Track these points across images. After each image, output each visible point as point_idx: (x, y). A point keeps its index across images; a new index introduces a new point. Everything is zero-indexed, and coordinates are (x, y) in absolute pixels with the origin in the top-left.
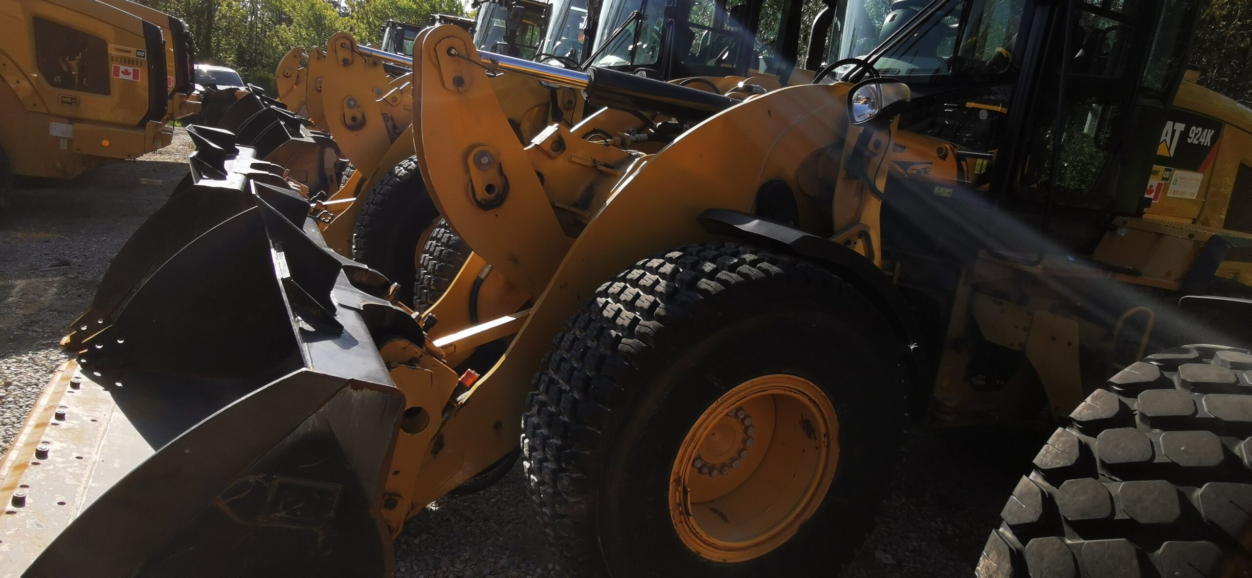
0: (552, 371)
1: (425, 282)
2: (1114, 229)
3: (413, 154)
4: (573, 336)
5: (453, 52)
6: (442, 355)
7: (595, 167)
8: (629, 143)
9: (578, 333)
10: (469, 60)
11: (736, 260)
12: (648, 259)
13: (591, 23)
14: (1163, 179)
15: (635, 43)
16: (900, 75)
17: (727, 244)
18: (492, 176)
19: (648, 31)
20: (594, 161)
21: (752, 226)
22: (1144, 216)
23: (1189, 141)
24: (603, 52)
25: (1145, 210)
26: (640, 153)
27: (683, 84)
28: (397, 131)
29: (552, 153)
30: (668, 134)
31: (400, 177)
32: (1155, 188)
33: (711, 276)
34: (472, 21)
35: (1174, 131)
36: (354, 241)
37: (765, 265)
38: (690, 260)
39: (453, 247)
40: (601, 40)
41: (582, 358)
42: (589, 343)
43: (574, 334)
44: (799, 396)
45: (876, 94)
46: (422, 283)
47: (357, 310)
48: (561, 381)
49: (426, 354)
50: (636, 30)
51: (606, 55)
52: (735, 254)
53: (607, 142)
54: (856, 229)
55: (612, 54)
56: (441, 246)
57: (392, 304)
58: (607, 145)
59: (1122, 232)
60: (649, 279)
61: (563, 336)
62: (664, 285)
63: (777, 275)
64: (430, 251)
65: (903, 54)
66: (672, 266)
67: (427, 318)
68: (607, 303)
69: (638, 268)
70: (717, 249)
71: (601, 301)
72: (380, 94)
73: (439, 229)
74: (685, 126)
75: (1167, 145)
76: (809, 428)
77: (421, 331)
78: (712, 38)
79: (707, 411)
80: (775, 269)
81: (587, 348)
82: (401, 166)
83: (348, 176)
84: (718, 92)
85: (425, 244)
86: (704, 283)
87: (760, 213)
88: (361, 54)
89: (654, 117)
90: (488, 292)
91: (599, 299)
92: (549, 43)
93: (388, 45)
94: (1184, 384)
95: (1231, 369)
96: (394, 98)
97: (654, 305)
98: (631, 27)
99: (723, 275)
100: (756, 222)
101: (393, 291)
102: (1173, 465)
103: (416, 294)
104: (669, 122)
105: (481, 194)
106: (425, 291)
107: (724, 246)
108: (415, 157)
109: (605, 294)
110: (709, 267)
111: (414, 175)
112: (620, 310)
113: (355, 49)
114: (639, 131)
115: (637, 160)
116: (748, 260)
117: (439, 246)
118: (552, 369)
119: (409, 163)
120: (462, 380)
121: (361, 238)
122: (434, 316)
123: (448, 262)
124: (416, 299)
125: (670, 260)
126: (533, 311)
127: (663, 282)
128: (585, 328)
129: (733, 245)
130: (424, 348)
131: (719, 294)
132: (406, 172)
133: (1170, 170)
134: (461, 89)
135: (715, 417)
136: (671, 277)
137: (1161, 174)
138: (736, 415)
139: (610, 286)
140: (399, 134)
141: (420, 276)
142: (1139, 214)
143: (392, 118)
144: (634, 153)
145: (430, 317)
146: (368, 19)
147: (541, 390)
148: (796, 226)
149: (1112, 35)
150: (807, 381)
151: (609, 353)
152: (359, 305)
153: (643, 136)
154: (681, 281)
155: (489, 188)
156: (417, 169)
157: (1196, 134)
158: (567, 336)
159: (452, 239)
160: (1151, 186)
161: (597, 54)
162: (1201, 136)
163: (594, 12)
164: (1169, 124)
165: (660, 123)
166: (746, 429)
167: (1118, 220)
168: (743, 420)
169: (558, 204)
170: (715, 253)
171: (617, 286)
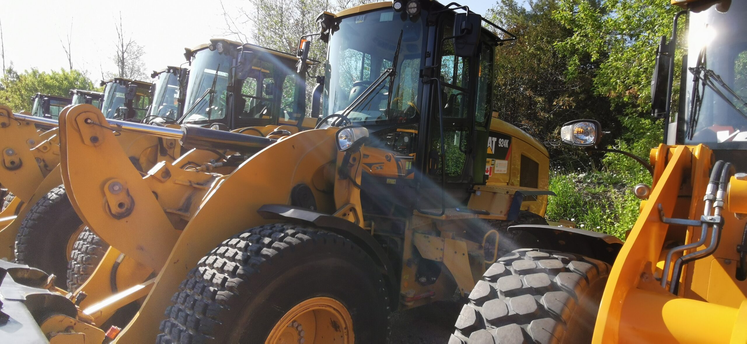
0: (173, 319)
1: (76, 269)
2: (474, 192)
3: (62, 183)
4: (185, 294)
5: (89, 121)
6: (91, 320)
7: (191, 185)
8: (211, 169)
9: (188, 291)
10: (102, 126)
11: (283, 235)
12: (229, 240)
13: (182, 94)
14: (492, 165)
15: (210, 106)
16: (362, 121)
17: (276, 225)
18: (122, 198)
19: (218, 99)
20: (190, 182)
21: (290, 213)
22: (487, 184)
23: (499, 146)
24: (191, 112)
25: (487, 181)
26: (219, 174)
27: (241, 133)
28: (48, 169)
29: (162, 179)
30: (235, 162)
31: (53, 200)
32: (489, 169)
33: (269, 246)
34: (101, 94)
35: (492, 141)
36: (16, 247)
37: (300, 235)
38: (255, 237)
39: (97, 243)
40: (189, 106)
41: (193, 307)
42: (196, 297)
43: (186, 292)
44: (328, 309)
45: (350, 134)
46: (73, 271)
47: (22, 301)
48: (179, 324)
49: (79, 322)
50: (210, 99)
51: (193, 114)
52: (282, 231)
53: (197, 169)
54: (348, 207)
55: (197, 114)
56: (87, 244)
57: (50, 291)
58: (198, 171)
59: (478, 193)
60: (231, 252)
61: (179, 295)
62: (241, 255)
63: (308, 240)
64: (79, 248)
65: (362, 110)
66: (245, 242)
67: (78, 295)
68: (206, 270)
69: (224, 245)
70: (271, 229)
71: (202, 269)
72: (33, 144)
73: (84, 233)
74: (245, 157)
75: (491, 149)
76: (336, 326)
77: (74, 305)
78: (256, 102)
79: (275, 327)
80: (306, 237)
81: (195, 301)
82: (52, 192)
83: (9, 201)
84: (263, 136)
85: (74, 244)
86: (265, 251)
87: (295, 204)
88: (17, 119)
89: (225, 153)
90: (123, 272)
91: (200, 268)
92: (155, 107)
93: (37, 109)
94: (516, 271)
95: (534, 260)
96: (44, 147)
97: (236, 268)
98: (207, 98)
99: (276, 244)
100: (292, 210)
101: (51, 281)
102: (517, 315)
103: (69, 279)
104: (235, 155)
105: (115, 209)
106: (76, 276)
107: (275, 227)
108: (63, 186)
109: (204, 264)
110: (267, 240)
111: (63, 199)
112: (214, 274)
113: (12, 116)
114: (217, 161)
115: (217, 179)
116: (290, 233)
117: (85, 244)
118: (173, 318)
119: (59, 190)
120: (108, 335)
121: (22, 244)
122: (84, 292)
123: (94, 254)
124: (69, 282)
125: (243, 239)
126: (157, 280)
127: (240, 253)
128: (193, 287)
129: (280, 225)
130: (77, 318)
131: (275, 256)
132: (57, 196)
133: (494, 160)
134: (96, 144)
135: (280, 330)
136: (245, 249)
137: (490, 162)
138: (293, 325)
139: (207, 259)
140: (50, 171)
141: (71, 266)
142: (484, 183)
143: (44, 161)
144: (215, 174)
145: (80, 294)
146: (20, 92)
147: (166, 333)
148: (315, 210)
149: (459, 97)
150: (331, 299)
151: (210, 302)
152: (22, 297)
153: (220, 164)
154: (251, 251)
155: (121, 205)
156: (65, 195)
157: (502, 142)
158: (181, 295)
159: (95, 238)
160: (487, 169)
161: (187, 114)
162: (504, 143)
163: (183, 89)
164: (490, 138)
165: (230, 156)
166: (299, 333)
167: (476, 187)
168: (297, 327)
169: (168, 210)
170: (270, 231)
171: (211, 259)
